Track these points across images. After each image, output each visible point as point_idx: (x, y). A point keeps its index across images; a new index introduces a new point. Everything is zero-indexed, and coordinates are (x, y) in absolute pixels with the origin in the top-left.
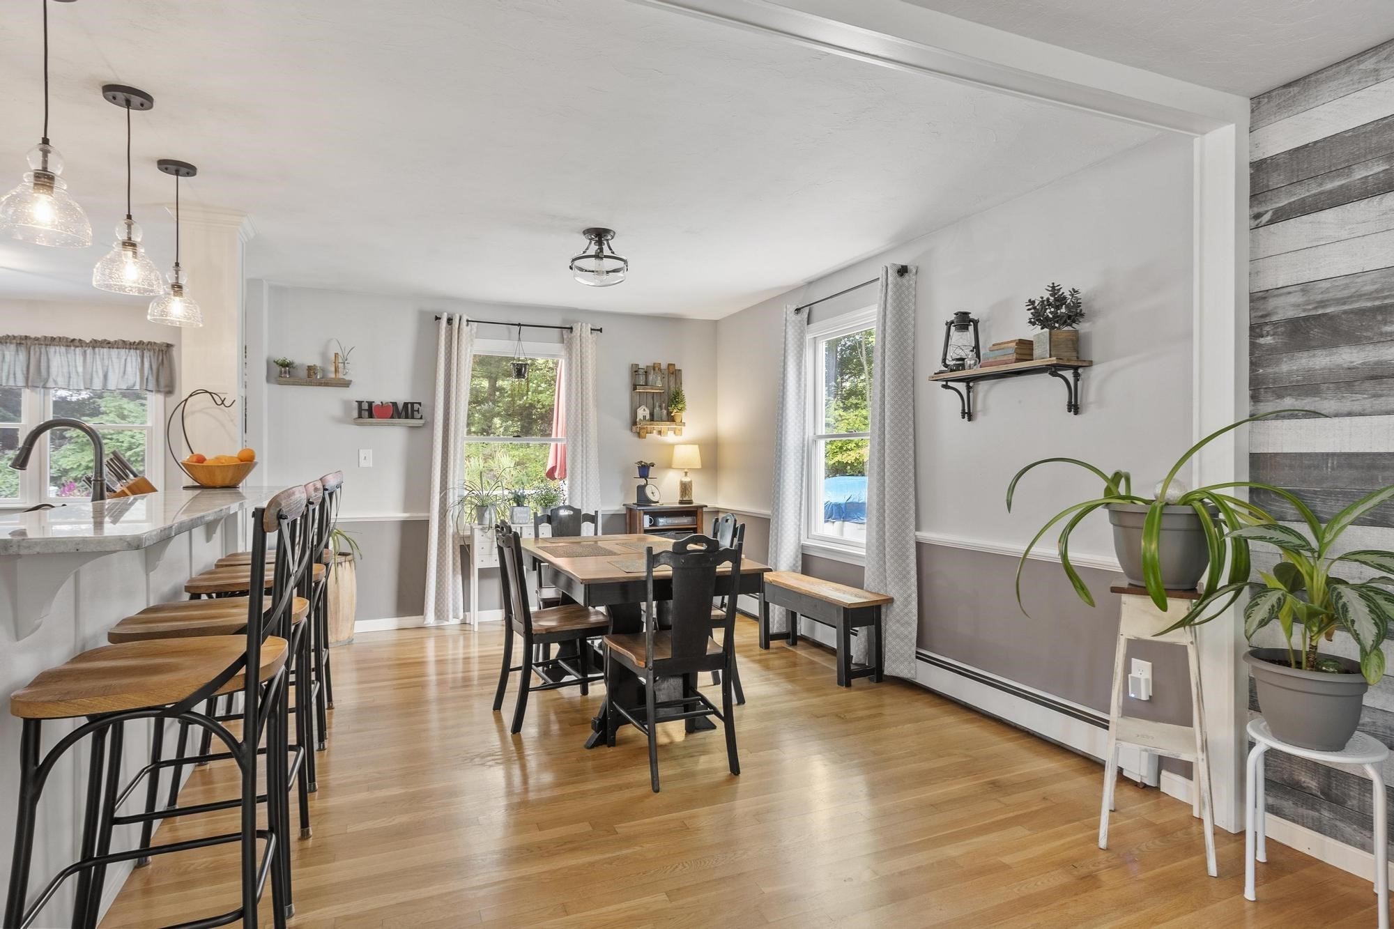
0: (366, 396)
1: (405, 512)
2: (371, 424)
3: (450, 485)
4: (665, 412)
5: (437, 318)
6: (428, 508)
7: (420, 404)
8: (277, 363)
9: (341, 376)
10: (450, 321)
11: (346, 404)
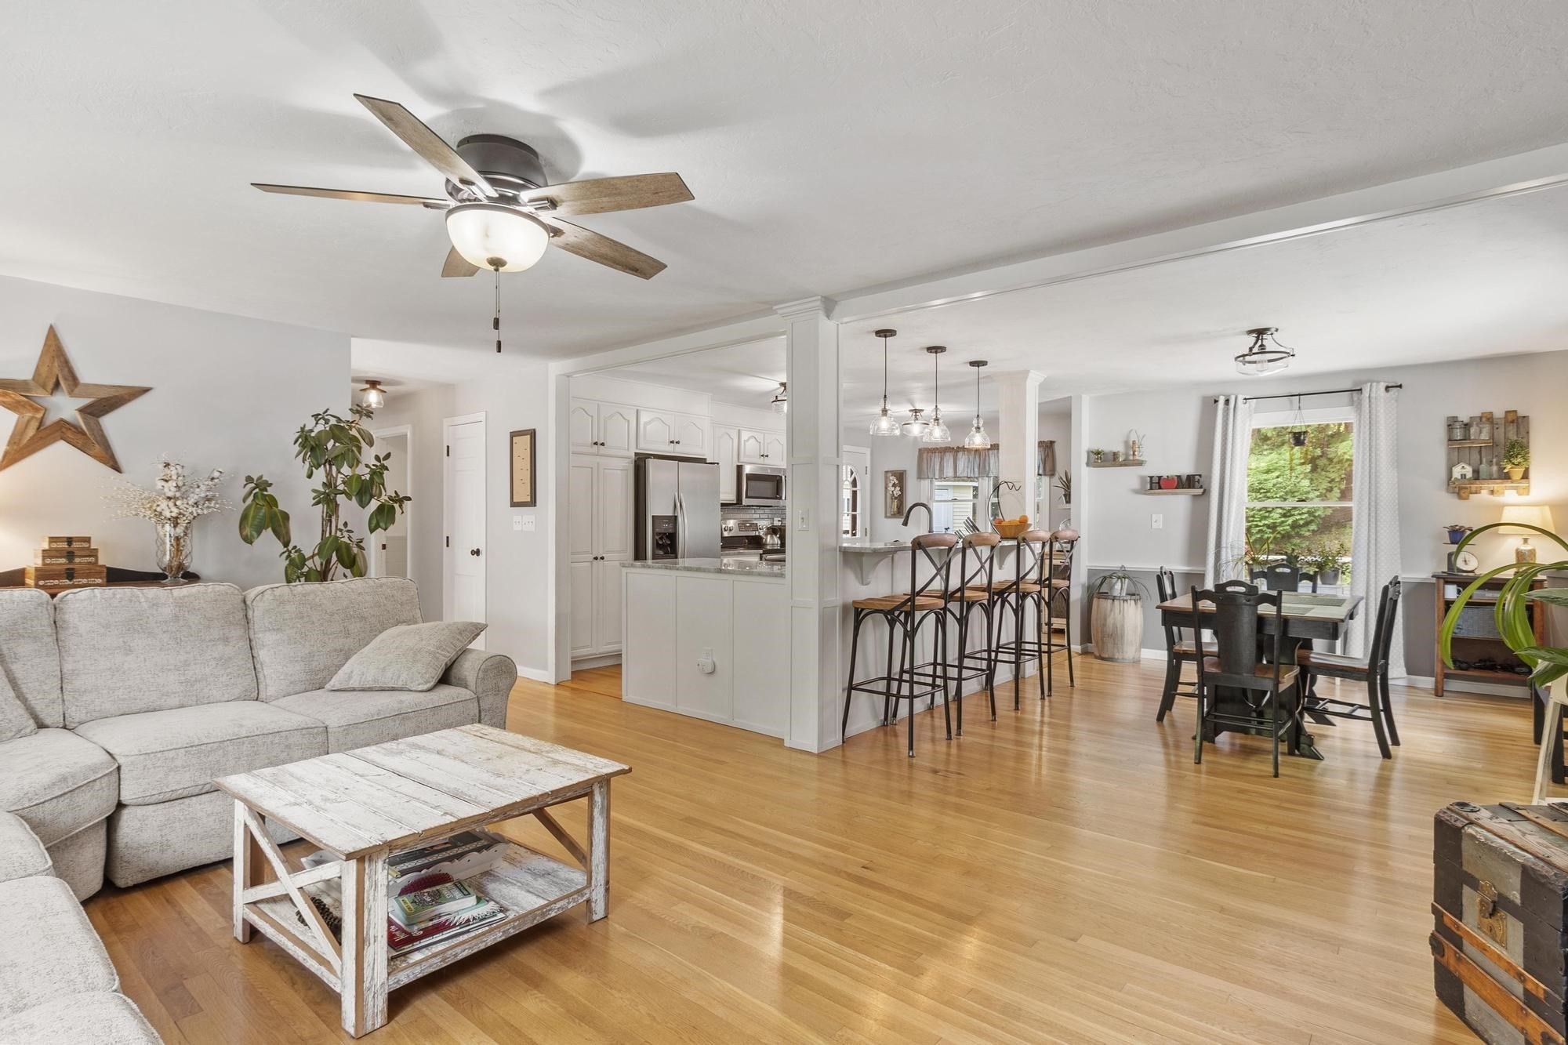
0: (1155, 473)
1: (1188, 565)
2: (1159, 494)
3: (1224, 544)
4: (1495, 468)
5: (1216, 401)
6: (1204, 562)
7: (1200, 476)
8: (1092, 452)
9: (1137, 458)
10: (1227, 402)
11: (1142, 478)
